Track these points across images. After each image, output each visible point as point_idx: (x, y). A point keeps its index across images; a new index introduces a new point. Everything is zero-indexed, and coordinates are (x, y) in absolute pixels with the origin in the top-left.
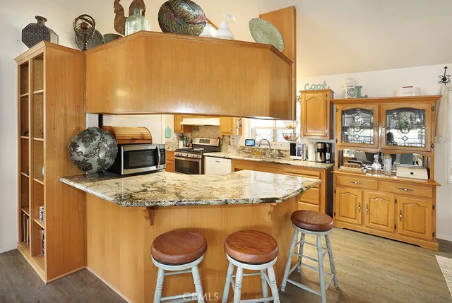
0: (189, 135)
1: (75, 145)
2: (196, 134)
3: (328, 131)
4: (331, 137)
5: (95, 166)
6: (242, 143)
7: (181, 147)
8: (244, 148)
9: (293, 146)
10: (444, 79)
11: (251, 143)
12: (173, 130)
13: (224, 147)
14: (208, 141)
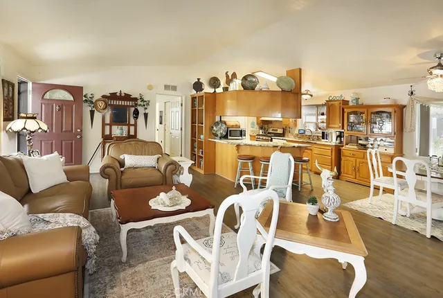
0: (266, 126)
1: (212, 127)
2: (270, 126)
3: (341, 125)
4: (343, 128)
5: (219, 135)
6: (297, 132)
7: (261, 133)
8: (298, 135)
9: (323, 133)
10: (412, 93)
11: (302, 132)
12: (256, 123)
13: (286, 134)
14: (277, 130)
